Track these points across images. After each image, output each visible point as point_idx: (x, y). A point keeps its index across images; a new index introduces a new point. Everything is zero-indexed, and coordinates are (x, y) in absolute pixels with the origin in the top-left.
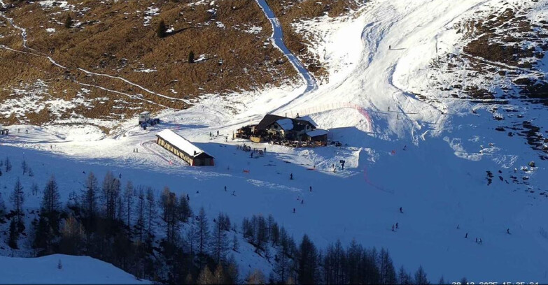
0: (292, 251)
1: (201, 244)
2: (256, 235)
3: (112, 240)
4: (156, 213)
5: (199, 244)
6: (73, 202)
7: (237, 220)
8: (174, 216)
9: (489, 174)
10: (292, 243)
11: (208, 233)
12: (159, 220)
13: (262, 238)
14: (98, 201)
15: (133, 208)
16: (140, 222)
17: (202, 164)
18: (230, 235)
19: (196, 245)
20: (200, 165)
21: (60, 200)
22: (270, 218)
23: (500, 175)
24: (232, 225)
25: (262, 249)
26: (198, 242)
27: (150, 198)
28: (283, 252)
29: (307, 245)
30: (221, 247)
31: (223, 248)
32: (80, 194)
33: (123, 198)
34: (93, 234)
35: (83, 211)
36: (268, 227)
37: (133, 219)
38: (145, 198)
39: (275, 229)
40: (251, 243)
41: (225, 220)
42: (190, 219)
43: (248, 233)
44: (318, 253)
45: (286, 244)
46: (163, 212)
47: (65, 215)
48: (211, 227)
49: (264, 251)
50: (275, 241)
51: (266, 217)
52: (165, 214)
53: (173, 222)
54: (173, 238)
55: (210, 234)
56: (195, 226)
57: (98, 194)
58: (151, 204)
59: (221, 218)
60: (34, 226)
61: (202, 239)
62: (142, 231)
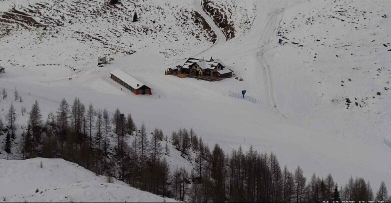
0: (207, 155)
1: (142, 151)
2: (181, 144)
3: (79, 147)
4: (110, 128)
5: (141, 150)
6: (51, 120)
7: (168, 134)
8: (123, 130)
9: (348, 101)
10: (207, 150)
11: (147, 142)
12: (112, 133)
13: (186, 146)
14: (68, 120)
15: (94, 124)
16: (99, 134)
17: (143, 93)
18: (163, 144)
19: (138, 150)
20: (142, 94)
21: (41, 119)
22: (192, 132)
23: (356, 101)
24: (164, 137)
25: (186, 154)
26: (140, 148)
27: (106, 117)
28: (201, 156)
29: (218, 151)
30: (156, 153)
31: (158, 153)
32: (56, 114)
33: (86, 118)
34: (65, 143)
35: (58, 126)
36: (190, 138)
37: (94, 133)
38: (102, 117)
39: (195, 140)
40: (178, 149)
41: (159, 133)
42: (134, 133)
43: (176, 142)
44: (226, 157)
45: (203, 150)
46: (115, 128)
47: (45, 129)
48: (150, 138)
49: (187, 155)
50: (195, 149)
51: (189, 131)
52: (117, 129)
53: (122, 135)
54: (123, 146)
55: (149, 143)
56: (138, 137)
57: (69, 115)
58: (107, 122)
59: (157, 132)
60: (23, 137)
61: (142, 147)
62: (100, 141)
